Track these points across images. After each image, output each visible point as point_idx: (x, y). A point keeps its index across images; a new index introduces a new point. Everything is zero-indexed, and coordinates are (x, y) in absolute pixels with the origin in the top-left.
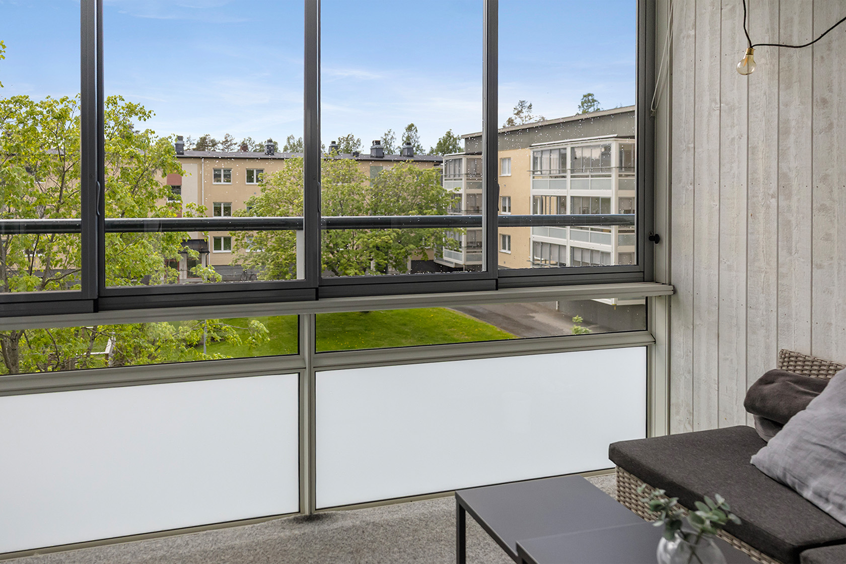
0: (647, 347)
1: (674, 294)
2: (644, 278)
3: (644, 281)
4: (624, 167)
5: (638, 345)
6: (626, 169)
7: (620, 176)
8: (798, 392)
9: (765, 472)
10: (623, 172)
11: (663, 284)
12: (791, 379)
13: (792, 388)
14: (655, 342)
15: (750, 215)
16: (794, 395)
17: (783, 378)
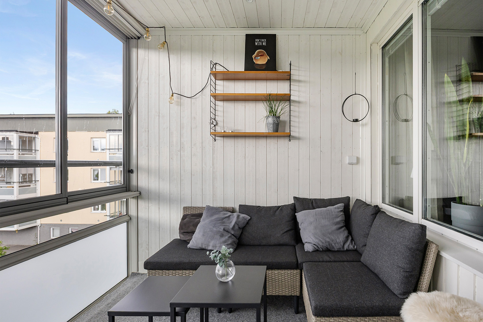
0: (127, 222)
1: (140, 195)
2: (126, 190)
3: (126, 192)
4: (21, 149)
5: (122, 223)
6: (22, 150)
7: (19, 154)
8: (194, 219)
9: (195, 248)
10: (21, 152)
11: (135, 191)
12: (190, 215)
13: (192, 218)
14: (131, 219)
15: (170, 158)
16: (194, 220)
17: (188, 216)
